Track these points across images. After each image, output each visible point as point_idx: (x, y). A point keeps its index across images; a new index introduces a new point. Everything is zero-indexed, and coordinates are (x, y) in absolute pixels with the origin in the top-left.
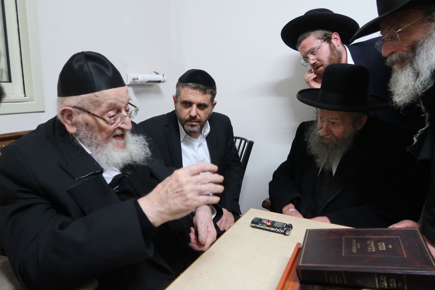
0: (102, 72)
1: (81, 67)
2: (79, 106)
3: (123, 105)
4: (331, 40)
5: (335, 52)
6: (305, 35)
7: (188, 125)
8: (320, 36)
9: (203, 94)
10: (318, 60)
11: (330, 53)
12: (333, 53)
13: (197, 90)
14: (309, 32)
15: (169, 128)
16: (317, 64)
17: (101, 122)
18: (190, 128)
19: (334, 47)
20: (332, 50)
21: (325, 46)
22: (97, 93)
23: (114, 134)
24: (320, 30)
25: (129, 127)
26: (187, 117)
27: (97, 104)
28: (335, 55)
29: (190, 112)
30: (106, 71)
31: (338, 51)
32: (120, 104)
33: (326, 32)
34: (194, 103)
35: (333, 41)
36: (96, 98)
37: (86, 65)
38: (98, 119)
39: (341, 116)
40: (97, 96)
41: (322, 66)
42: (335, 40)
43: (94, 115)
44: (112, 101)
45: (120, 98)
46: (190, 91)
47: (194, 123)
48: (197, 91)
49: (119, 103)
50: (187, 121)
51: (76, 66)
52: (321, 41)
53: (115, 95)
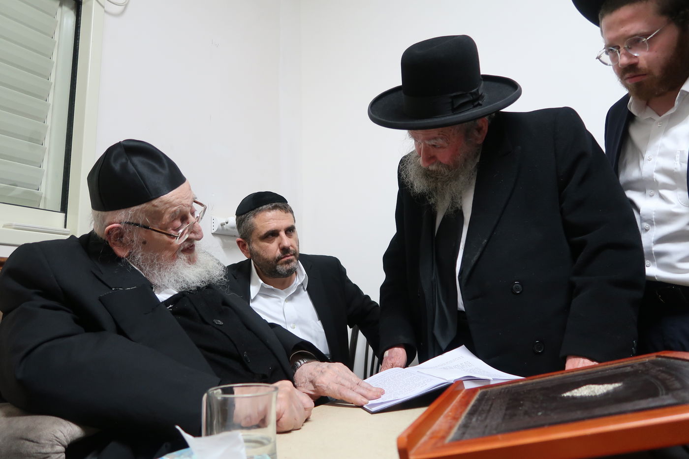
1: (124, 167)
2: (132, 221)
3: (188, 209)
9: (286, 213)
13: (276, 209)
15: (236, 279)
17: (164, 237)
18: (287, 266)
25: (198, 235)
26: (278, 254)
27: (156, 216)
32: (185, 209)
36: (153, 209)
37: (129, 162)
39: (441, 133)
40: (155, 206)
44: (175, 208)
45: (183, 202)
47: (290, 257)
48: (277, 211)
49: (184, 207)
50: (279, 258)
51: (117, 167)
53: (178, 198)
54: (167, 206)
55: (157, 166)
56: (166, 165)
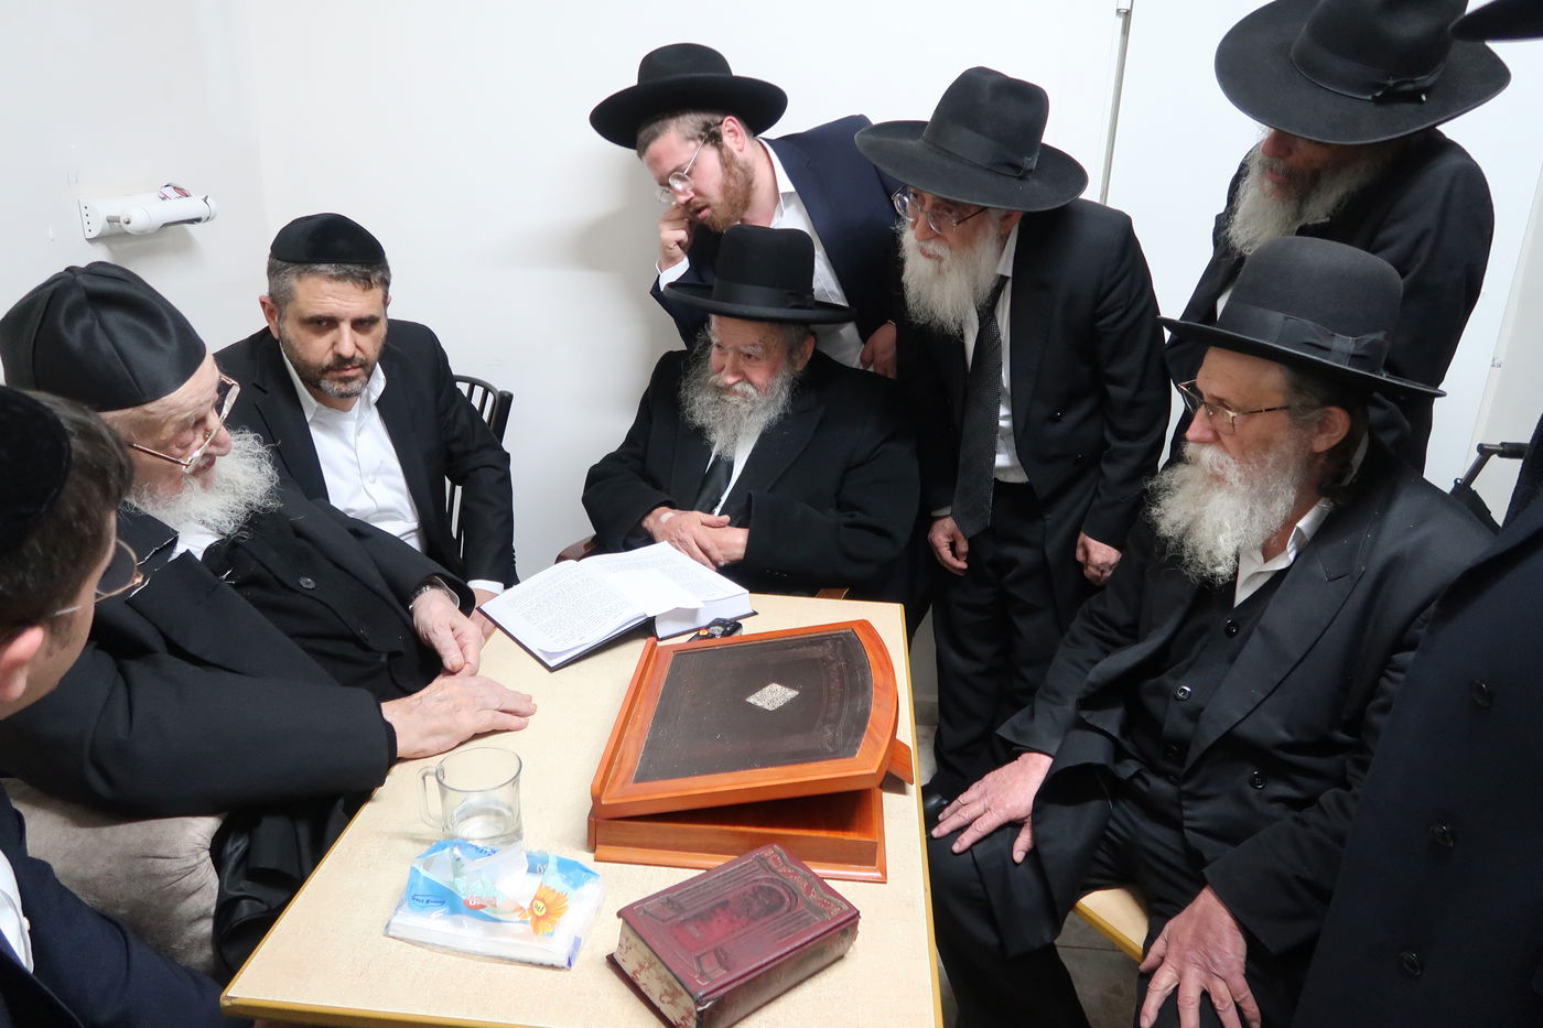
3: (209, 407)
4: (721, 140)
5: (735, 170)
6: (655, 127)
7: (333, 380)
8: (693, 130)
9: (364, 290)
10: (697, 192)
11: (724, 174)
12: (730, 173)
13: (345, 281)
14: (663, 118)
15: (265, 392)
16: (695, 203)
18: (342, 386)
19: (732, 156)
20: (726, 166)
21: (710, 157)
24: (689, 112)
25: (224, 448)
26: (328, 359)
28: (735, 177)
29: (334, 344)
31: (743, 166)
32: (204, 410)
33: (707, 118)
34: (343, 320)
35: (727, 139)
37: (97, 325)
40: (149, 413)
41: (707, 207)
42: (731, 134)
44: (187, 414)
45: (204, 397)
46: (326, 286)
47: (351, 373)
48: (345, 284)
50: (329, 369)
51: (74, 337)
52: (697, 146)
53: (192, 397)
54: (173, 412)
55: (153, 333)
56: (173, 331)
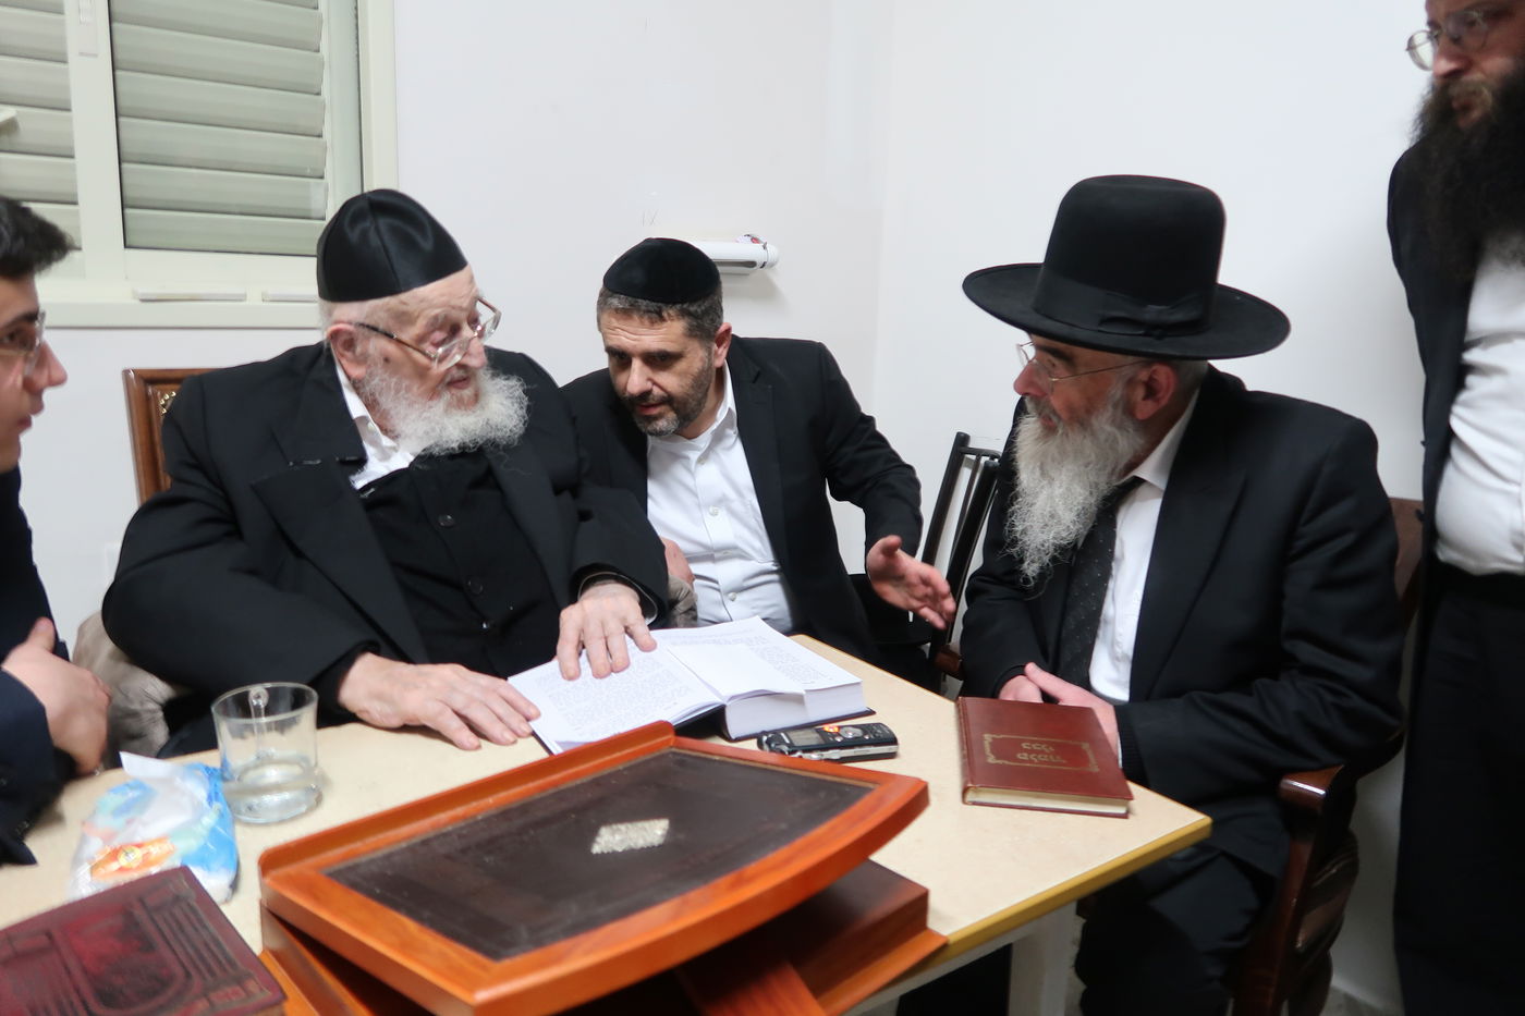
0: (409, 244)
1: (364, 238)
2: (367, 322)
3: (463, 315)
9: (652, 323)
13: (631, 314)
17: (417, 356)
22: (404, 297)
23: (448, 379)
25: (477, 360)
27: (404, 318)
30: (418, 238)
32: (455, 314)
34: (632, 354)
36: (401, 307)
37: (373, 229)
38: (410, 350)
40: (404, 303)
43: (399, 342)
44: (437, 311)
45: (455, 302)
47: (651, 410)
49: (454, 311)
53: (443, 295)
